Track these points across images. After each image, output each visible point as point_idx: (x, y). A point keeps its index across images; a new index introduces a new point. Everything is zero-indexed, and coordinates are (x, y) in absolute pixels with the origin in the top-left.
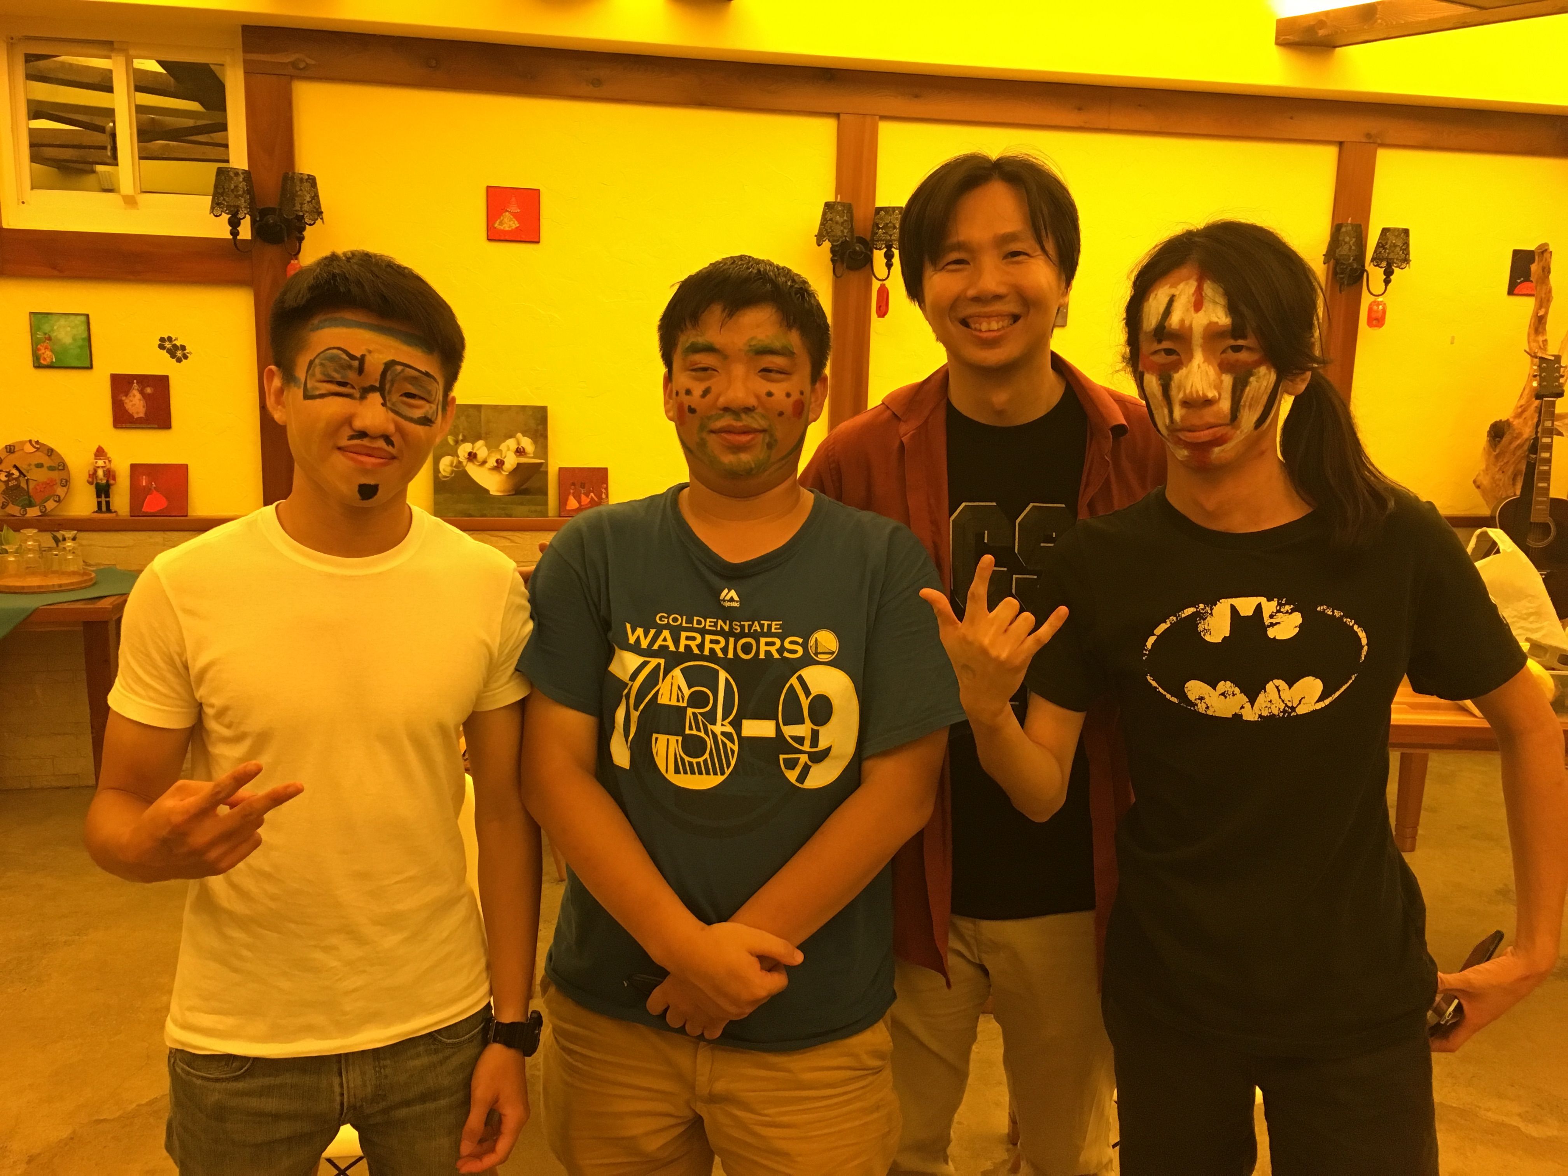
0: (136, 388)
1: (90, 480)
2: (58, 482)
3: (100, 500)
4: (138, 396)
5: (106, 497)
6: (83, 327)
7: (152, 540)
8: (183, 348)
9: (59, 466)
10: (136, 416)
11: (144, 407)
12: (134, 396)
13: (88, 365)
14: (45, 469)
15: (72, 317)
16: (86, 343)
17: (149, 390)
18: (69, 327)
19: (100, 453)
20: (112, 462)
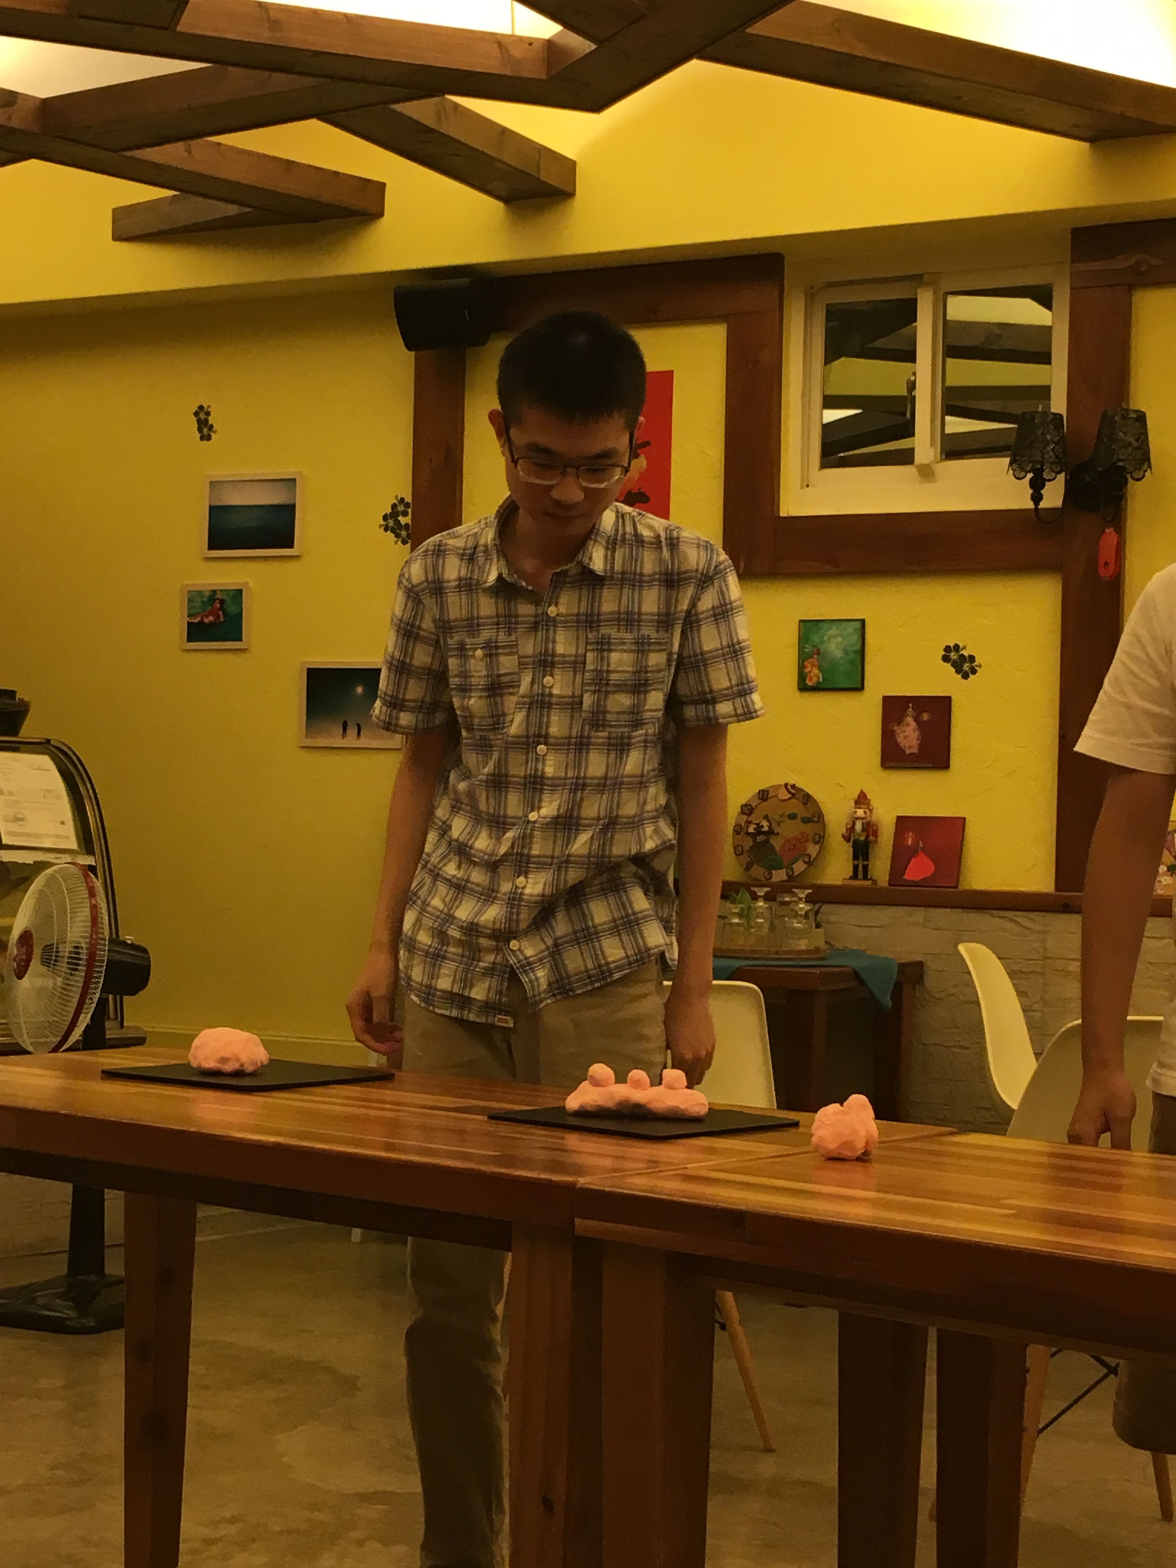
0: (910, 714)
1: (846, 835)
2: (810, 837)
3: (856, 862)
4: (913, 724)
5: (863, 860)
6: (856, 637)
7: (910, 919)
8: (972, 659)
9: (814, 816)
10: (908, 752)
11: (918, 739)
12: (908, 725)
13: (859, 686)
14: (798, 821)
15: (845, 624)
16: (859, 657)
17: (925, 717)
18: (841, 636)
19: (862, 800)
20: (874, 811)
